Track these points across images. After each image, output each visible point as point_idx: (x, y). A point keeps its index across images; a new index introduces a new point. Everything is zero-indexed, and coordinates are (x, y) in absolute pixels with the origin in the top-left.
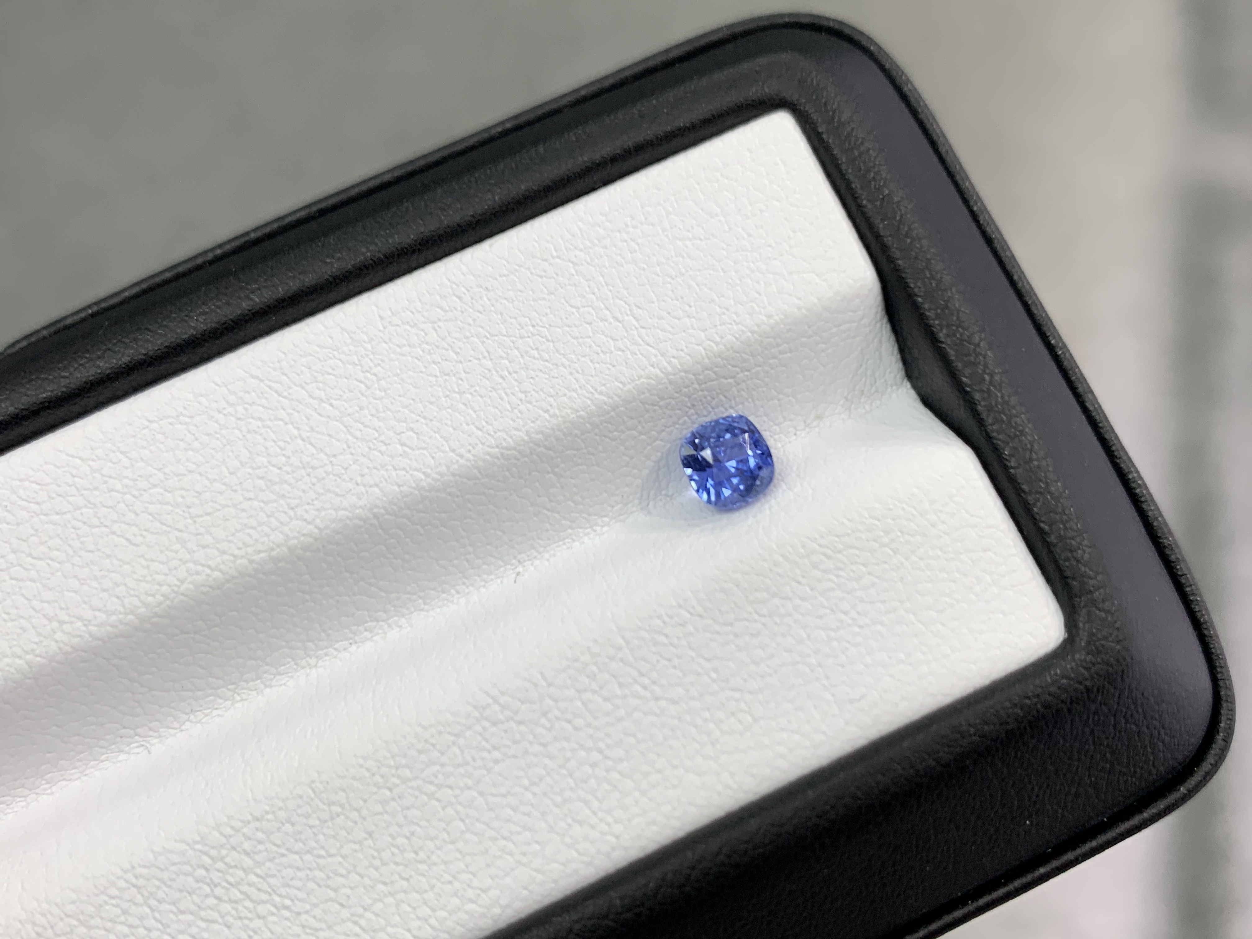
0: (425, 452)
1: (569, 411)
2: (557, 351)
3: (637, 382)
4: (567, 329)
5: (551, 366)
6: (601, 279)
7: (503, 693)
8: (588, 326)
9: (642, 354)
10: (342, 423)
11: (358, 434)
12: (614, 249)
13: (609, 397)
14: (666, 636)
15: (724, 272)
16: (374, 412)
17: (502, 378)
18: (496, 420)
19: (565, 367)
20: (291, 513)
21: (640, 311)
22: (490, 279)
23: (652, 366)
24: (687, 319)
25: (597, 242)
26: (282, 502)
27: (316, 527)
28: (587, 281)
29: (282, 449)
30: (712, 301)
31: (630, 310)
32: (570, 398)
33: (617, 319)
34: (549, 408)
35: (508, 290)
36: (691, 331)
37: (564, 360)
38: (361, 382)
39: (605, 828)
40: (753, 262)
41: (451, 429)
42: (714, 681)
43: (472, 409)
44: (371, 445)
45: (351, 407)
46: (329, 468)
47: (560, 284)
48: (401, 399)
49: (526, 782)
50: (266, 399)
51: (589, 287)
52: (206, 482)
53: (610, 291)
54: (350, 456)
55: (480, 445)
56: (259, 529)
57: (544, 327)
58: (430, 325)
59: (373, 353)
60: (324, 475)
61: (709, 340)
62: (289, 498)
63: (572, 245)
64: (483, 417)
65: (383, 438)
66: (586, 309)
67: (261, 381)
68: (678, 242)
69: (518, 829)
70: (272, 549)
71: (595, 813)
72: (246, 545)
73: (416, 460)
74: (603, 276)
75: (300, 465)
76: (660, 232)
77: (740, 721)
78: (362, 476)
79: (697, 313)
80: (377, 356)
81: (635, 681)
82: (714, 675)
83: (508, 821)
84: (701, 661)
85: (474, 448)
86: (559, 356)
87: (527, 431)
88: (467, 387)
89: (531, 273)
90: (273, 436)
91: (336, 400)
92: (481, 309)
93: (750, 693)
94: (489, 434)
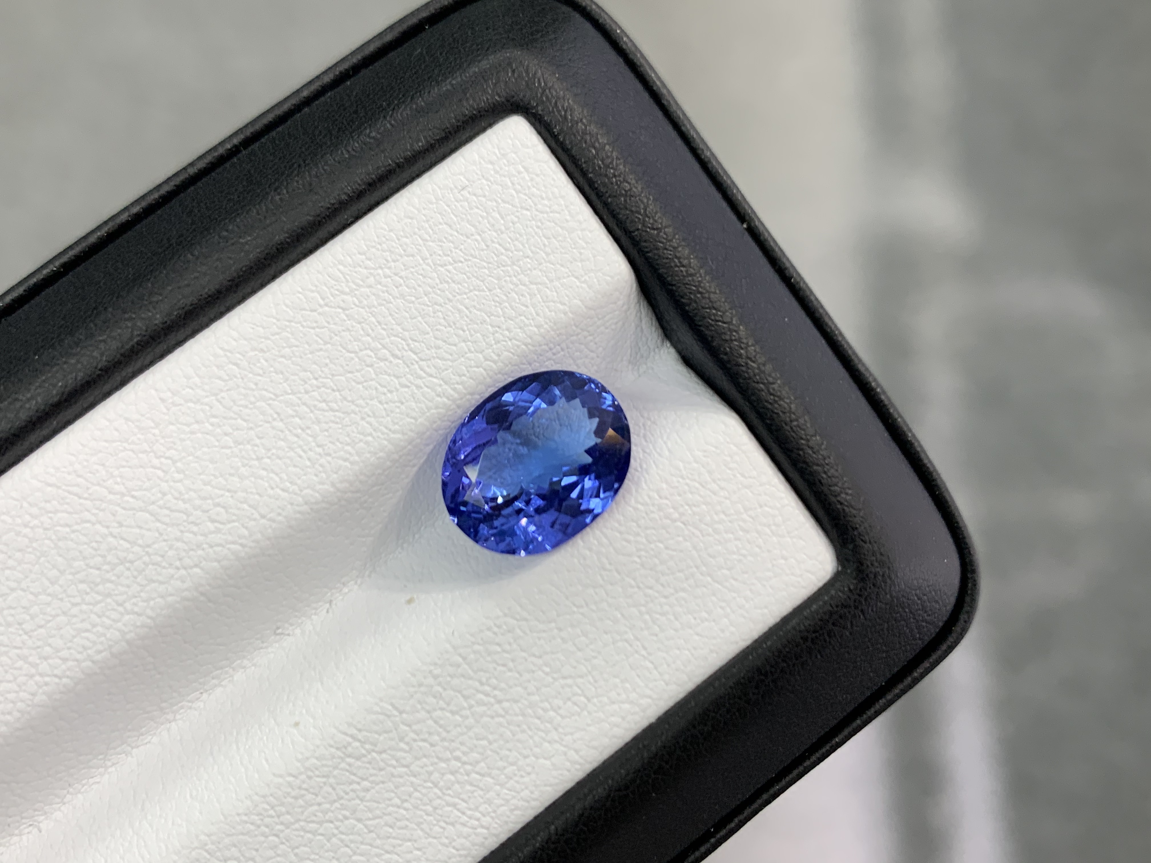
0: (236, 524)
1: (368, 455)
2: (345, 399)
3: (428, 414)
4: (349, 375)
5: (342, 415)
6: (373, 319)
7: (360, 730)
8: (370, 369)
9: (427, 387)
10: (148, 512)
11: (167, 520)
12: (379, 286)
13: (403, 434)
14: (499, 644)
15: (490, 290)
16: (177, 495)
17: (297, 436)
18: (299, 478)
19: (356, 414)
20: (121, 609)
21: (416, 344)
22: (263, 340)
23: (439, 396)
24: (463, 344)
25: (361, 283)
26: (109, 600)
27: (149, 617)
28: (360, 323)
29: (96, 550)
30: (484, 322)
31: (408, 345)
32: (367, 443)
33: (396, 357)
34: (348, 456)
35: (284, 347)
36: (469, 355)
37: (353, 407)
38: (159, 468)
39: (477, 823)
40: (515, 276)
41: (257, 497)
42: (547, 674)
43: (273, 471)
44: (182, 528)
45: (153, 495)
46: (146, 559)
47: (334, 333)
48: (202, 477)
49: (397, 801)
50: (68, 504)
51: (363, 329)
52: (31, 597)
53: (384, 329)
54: (164, 543)
55: (289, 506)
56: (95, 630)
57: (327, 378)
58: (213, 398)
59: (163, 437)
60: (143, 566)
61: (486, 359)
62: (116, 595)
63: (337, 290)
64: (285, 477)
65: (191, 519)
66: (364, 352)
67: (59, 487)
68: (440, 268)
69: (400, 842)
70: (110, 647)
71: (463, 813)
72: (85, 648)
73: (230, 534)
74: (373, 316)
75: (117, 561)
76: (421, 262)
77: (575, 704)
78: (180, 559)
79: (471, 336)
80: (167, 440)
81: (478, 691)
82: (547, 670)
83: (389, 837)
84: (533, 659)
85: (283, 510)
86: (348, 404)
87: (333, 484)
88: (263, 451)
89: (303, 326)
90: (84, 539)
91: (136, 490)
92: (261, 372)
93: (581, 677)
94: (296, 494)
